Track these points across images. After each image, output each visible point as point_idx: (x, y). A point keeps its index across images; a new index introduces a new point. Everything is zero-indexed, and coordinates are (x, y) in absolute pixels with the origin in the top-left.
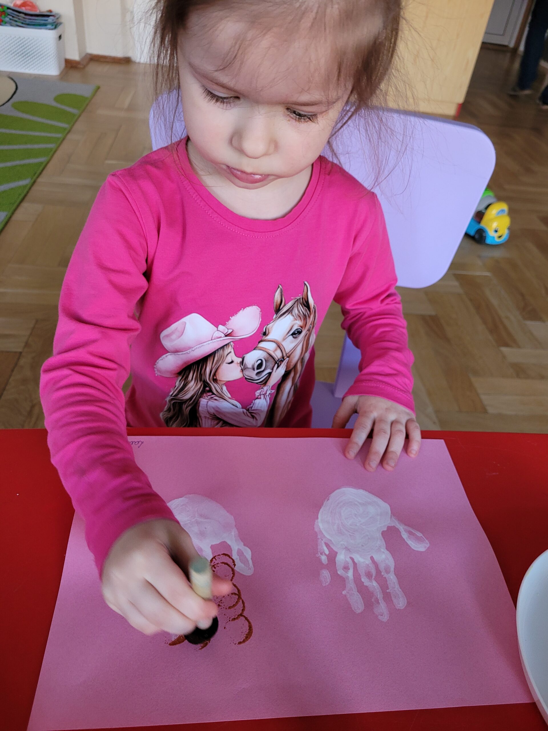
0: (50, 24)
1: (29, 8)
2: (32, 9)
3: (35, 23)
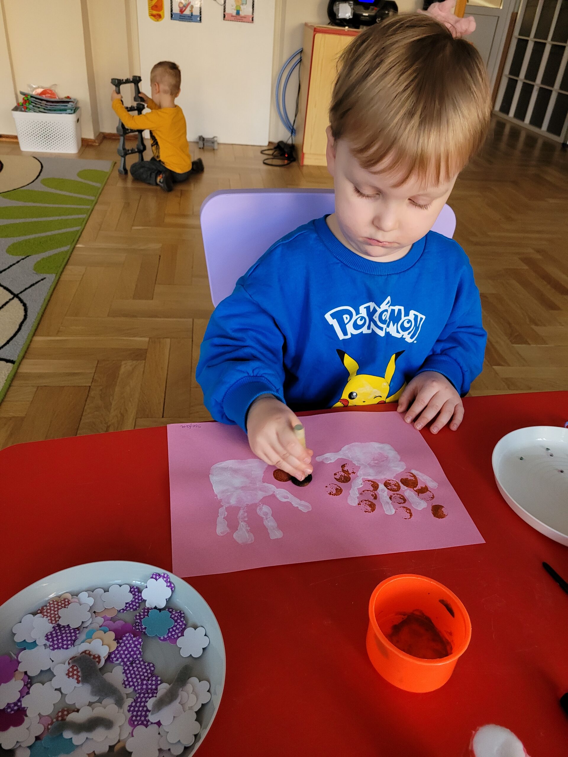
0: (69, 109)
1: (49, 95)
2: (52, 96)
3: (56, 108)
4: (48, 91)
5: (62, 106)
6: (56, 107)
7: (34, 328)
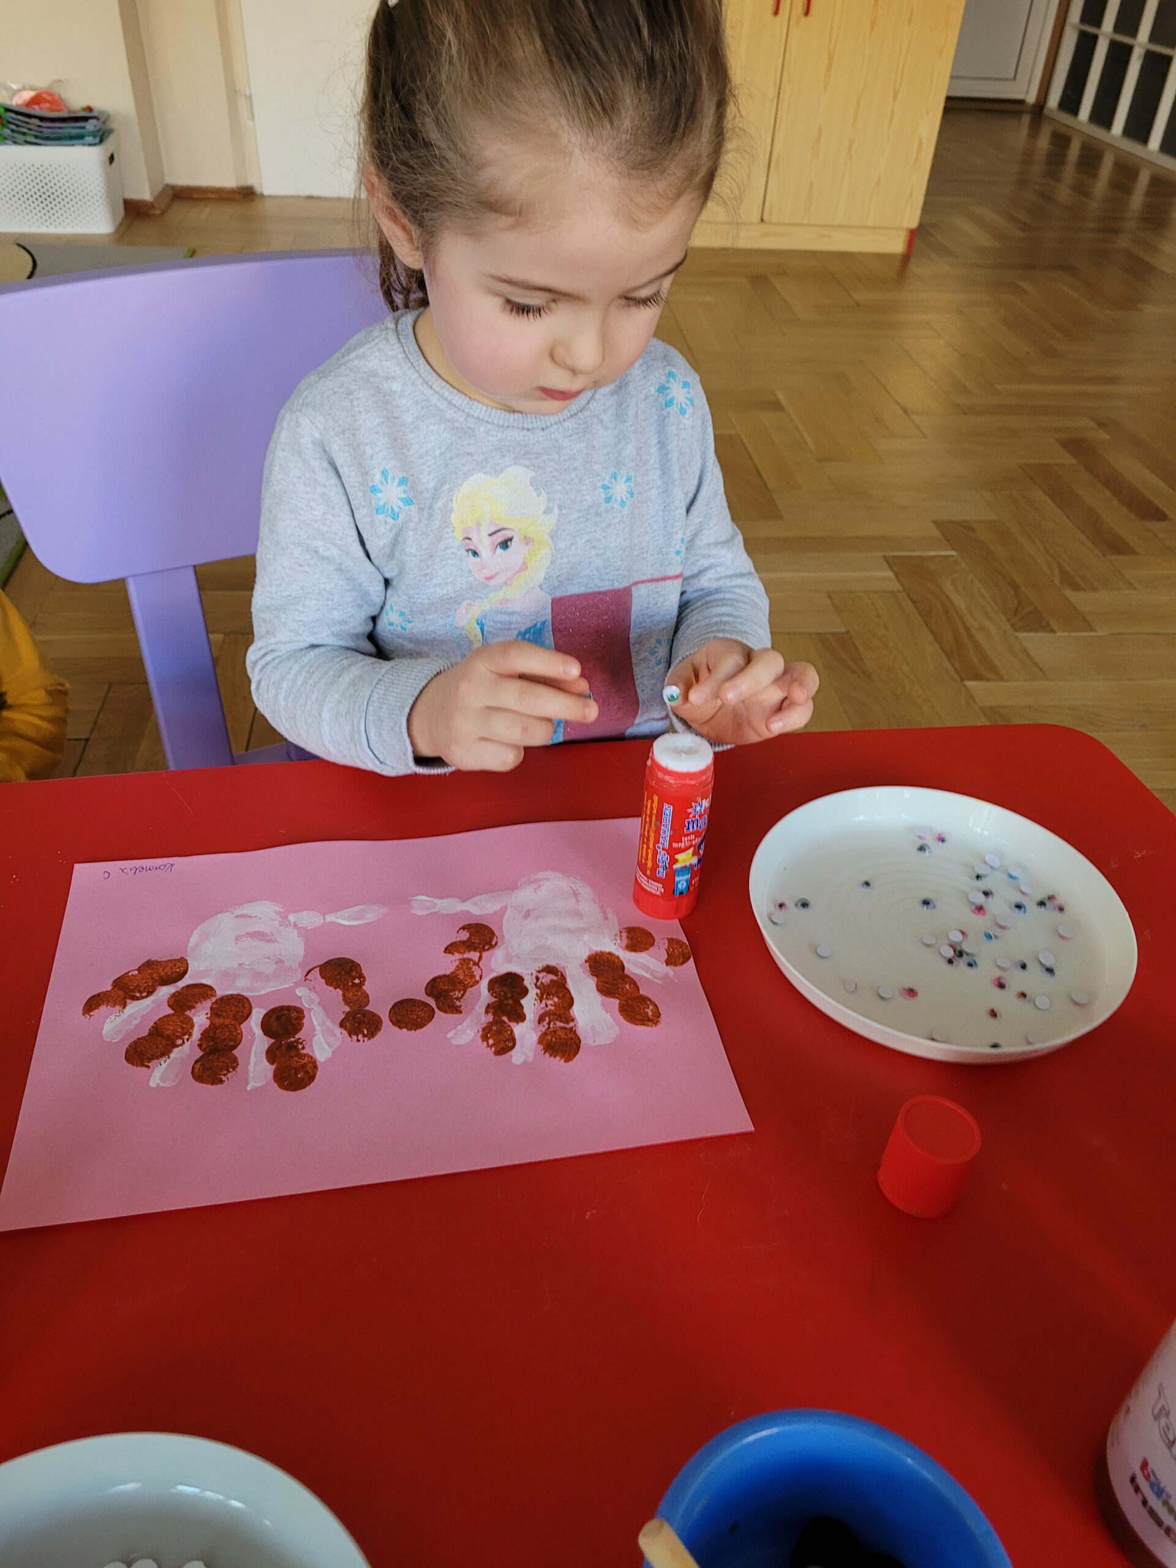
0: (90, 134)
1: (48, 105)
2: (53, 107)
3: (61, 134)
4: (44, 96)
5: (74, 128)
6: (60, 131)
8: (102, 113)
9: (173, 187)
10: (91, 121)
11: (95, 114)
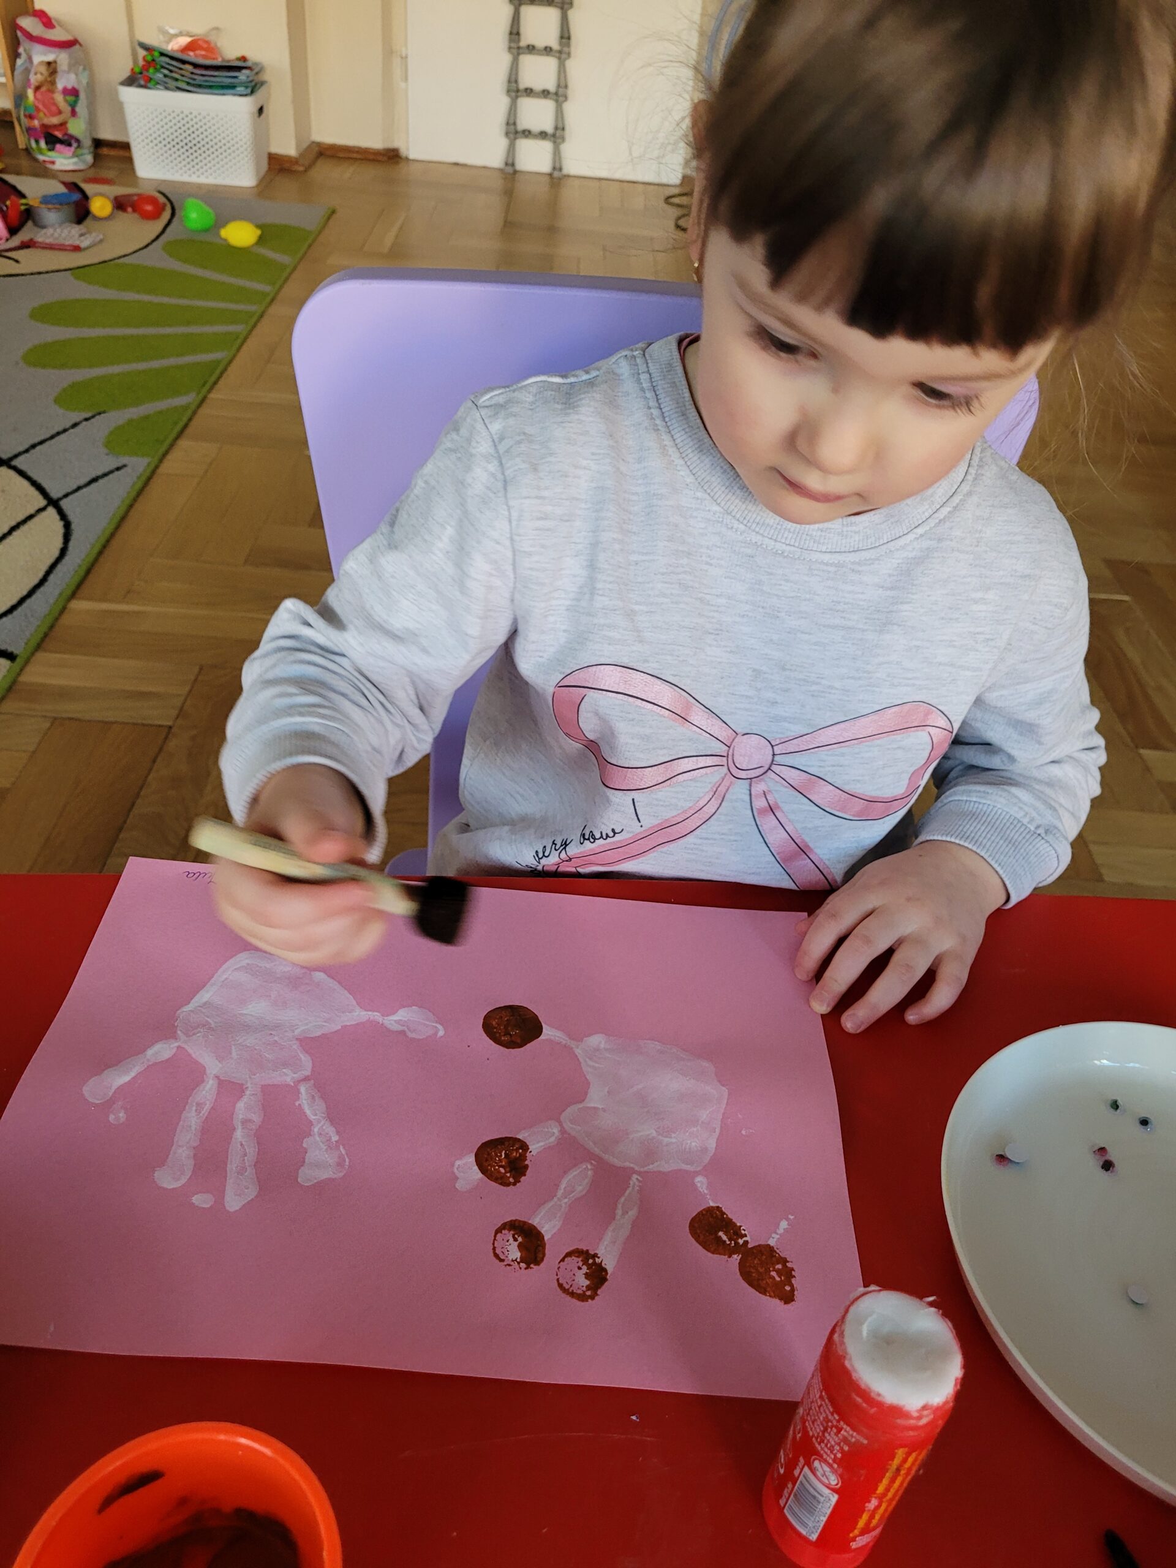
0: (242, 84)
1: (203, 53)
2: (209, 55)
3: (212, 82)
4: (200, 43)
5: (227, 77)
6: (212, 79)
7: (77, 579)
8: (256, 64)
9: (319, 144)
10: (244, 71)
11: (248, 64)
